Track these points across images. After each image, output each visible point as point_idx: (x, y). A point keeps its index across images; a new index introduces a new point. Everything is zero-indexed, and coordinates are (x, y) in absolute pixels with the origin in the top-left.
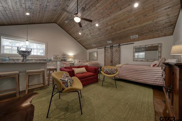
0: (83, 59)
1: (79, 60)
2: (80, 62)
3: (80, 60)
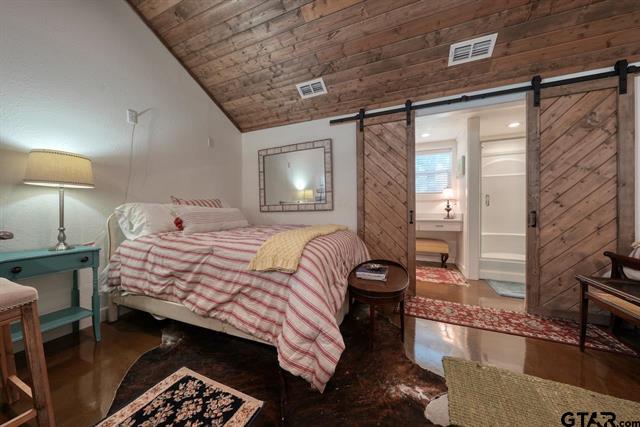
0: (217, 203)
1: (168, 212)
2: (179, 224)
3: (183, 211)
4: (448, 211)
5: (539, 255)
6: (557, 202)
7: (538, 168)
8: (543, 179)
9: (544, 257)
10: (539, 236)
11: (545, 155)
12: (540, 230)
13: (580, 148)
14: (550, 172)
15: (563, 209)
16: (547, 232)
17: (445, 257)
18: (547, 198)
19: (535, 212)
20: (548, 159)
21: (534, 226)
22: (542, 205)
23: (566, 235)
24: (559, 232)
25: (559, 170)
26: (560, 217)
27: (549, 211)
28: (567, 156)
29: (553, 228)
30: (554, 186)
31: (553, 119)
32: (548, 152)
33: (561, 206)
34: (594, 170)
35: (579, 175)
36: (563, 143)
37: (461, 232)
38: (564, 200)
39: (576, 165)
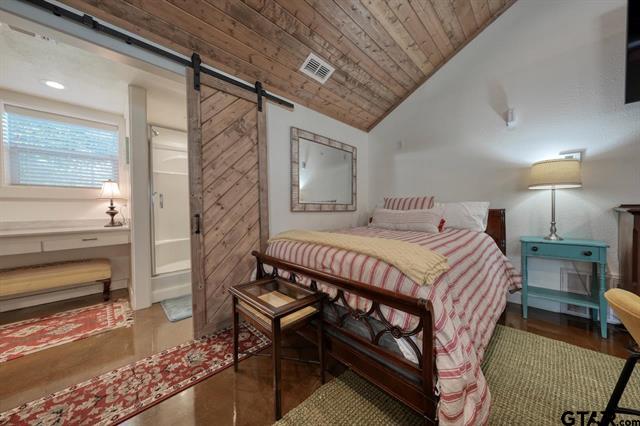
4: (113, 215)
5: (204, 265)
6: (219, 204)
7: (200, 164)
8: (205, 177)
9: (209, 266)
10: (203, 243)
11: (206, 150)
12: (204, 236)
13: (235, 150)
14: (211, 171)
15: (224, 211)
16: (211, 237)
17: (107, 283)
18: (209, 200)
19: (197, 216)
20: (208, 156)
21: (198, 232)
22: (206, 208)
23: (226, 239)
24: (221, 237)
25: (220, 169)
26: (221, 220)
27: (211, 214)
28: (226, 155)
29: (216, 232)
30: (215, 187)
31: (213, 112)
32: (210, 148)
33: (222, 208)
34: (244, 174)
35: (235, 177)
36: (223, 141)
37: (130, 244)
38: (225, 201)
39: (232, 167)
